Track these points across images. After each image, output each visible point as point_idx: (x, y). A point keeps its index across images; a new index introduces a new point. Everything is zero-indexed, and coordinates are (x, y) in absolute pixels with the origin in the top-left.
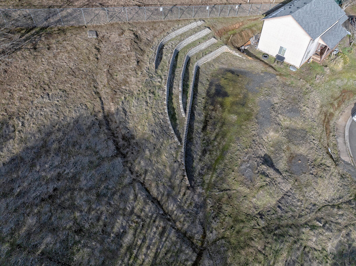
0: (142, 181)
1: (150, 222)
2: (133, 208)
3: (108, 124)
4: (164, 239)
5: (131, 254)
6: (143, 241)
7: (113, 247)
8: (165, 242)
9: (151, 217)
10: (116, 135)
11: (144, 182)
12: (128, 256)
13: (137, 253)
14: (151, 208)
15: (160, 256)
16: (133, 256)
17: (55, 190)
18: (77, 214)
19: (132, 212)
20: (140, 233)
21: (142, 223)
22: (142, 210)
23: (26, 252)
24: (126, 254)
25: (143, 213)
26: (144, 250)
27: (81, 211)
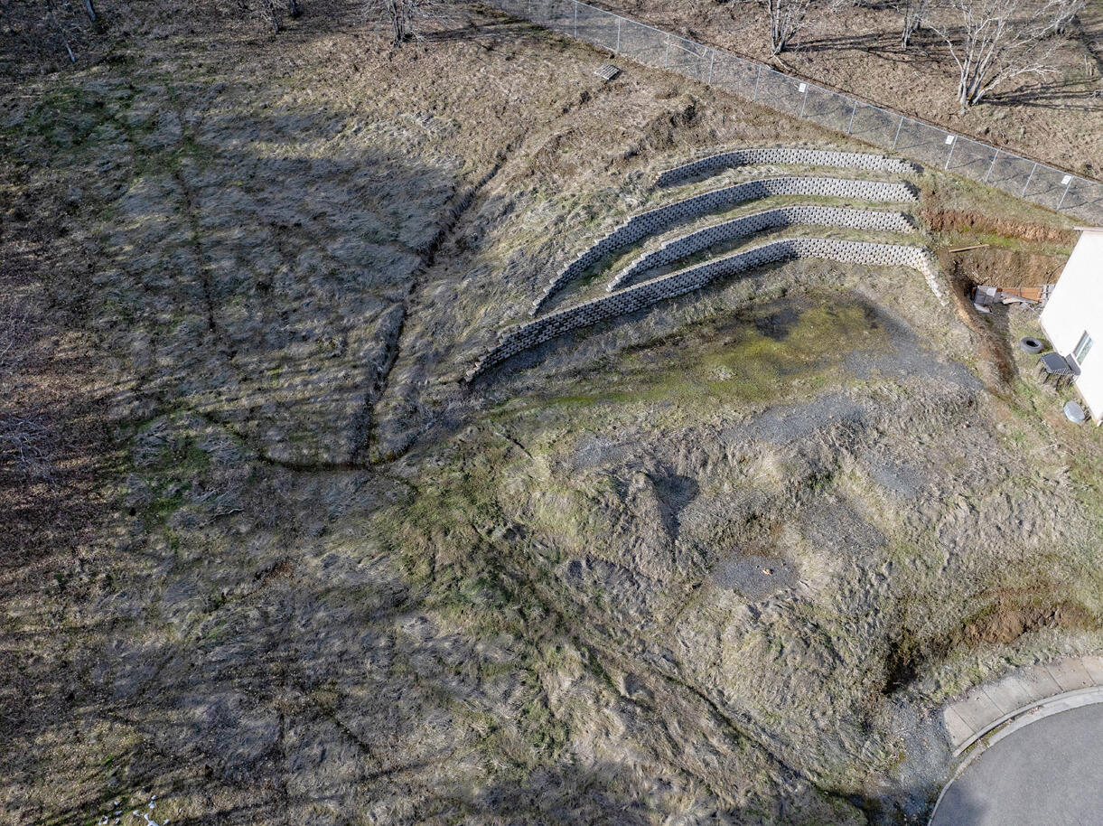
0: (409, 312)
1: (349, 362)
2: (352, 327)
3: (463, 208)
4: (336, 397)
5: (278, 367)
6: (310, 370)
7: (271, 338)
8: (333, 401)
9: (359, 359)
10: (455, 230)
11: (411, 315)
12: (273, 365)
13: (286, 373)
14: (373, 349)
15: (305, 408)
16: (276, 372)
17: (298, 225)
18: (284, 269)
19: (345, 330)
20: (321, 360)
21: (337, 352)
22: (359, 340)
23: (197, 257)
24: (273, 360)
25: (356, 345)
26: (298, 380)
27: (291, 270)
